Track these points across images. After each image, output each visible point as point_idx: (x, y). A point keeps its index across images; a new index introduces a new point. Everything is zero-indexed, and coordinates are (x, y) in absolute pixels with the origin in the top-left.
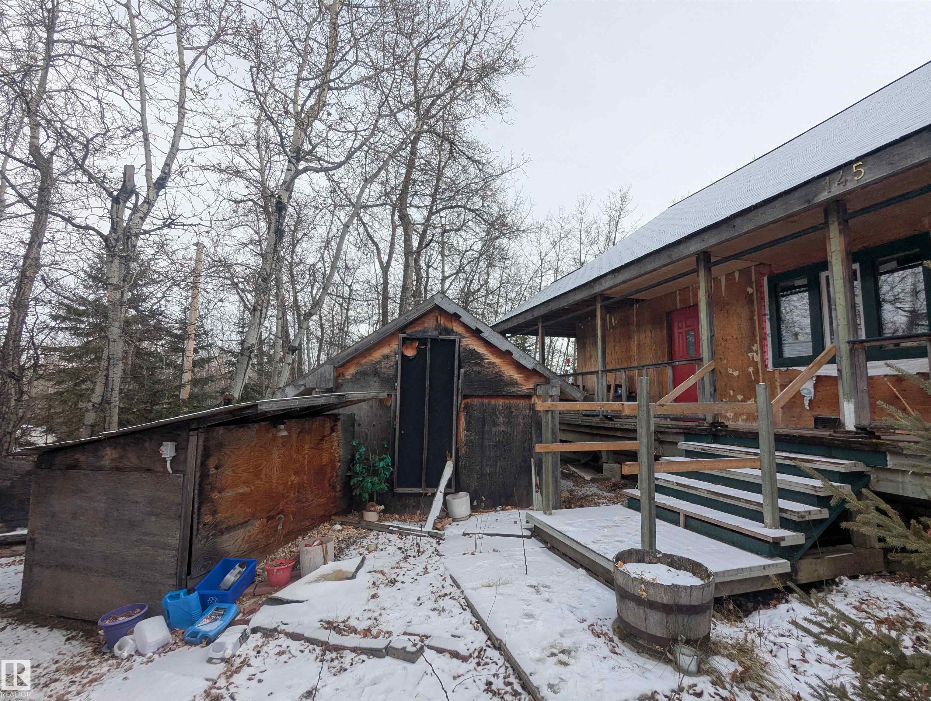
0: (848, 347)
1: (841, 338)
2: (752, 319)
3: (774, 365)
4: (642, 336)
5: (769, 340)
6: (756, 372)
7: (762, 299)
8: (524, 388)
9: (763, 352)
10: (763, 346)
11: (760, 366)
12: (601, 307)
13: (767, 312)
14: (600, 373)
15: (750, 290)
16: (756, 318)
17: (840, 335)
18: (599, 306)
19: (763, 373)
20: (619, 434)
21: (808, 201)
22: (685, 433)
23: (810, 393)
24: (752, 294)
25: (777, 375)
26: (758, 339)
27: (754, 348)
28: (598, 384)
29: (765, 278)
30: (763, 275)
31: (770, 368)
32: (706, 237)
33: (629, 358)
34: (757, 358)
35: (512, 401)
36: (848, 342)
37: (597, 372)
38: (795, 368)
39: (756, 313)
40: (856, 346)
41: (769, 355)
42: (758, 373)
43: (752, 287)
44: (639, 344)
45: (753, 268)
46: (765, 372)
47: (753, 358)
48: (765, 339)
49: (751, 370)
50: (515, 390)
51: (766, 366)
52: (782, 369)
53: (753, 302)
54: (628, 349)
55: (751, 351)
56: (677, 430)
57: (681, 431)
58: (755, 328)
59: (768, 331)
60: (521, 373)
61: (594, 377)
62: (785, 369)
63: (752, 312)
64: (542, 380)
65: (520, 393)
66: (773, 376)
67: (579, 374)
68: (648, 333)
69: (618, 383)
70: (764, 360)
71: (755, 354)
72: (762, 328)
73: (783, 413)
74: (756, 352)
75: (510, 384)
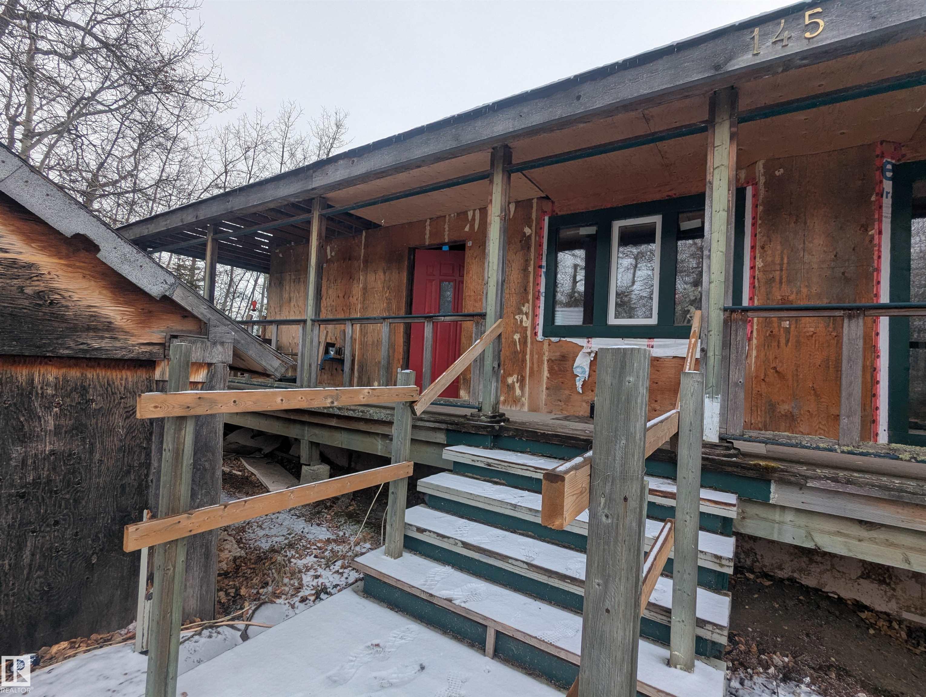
0: (722, 317)
1: (712, 301)
2: (525, 270)
3: (545, 335)
4: (371, 277)
5: (542, 299)
6: (524, 341)
7: (541, 245)
8: (133, 341)
9: (535, 316)
10: (535, 307)
11: (529, 333)
12: (321, 216)
13: (544, 263)
14: (309, 323)
15: (527, 231)
16: (531, 269)
17: (712, 295)
18: (316, 215)
19: (532, 343)
20: (333, 423)
21: (717, 67)
22: (447, 430)
23: (583, 372)
24: (530, 236)
25: (546, 346)
26: (530, 297)
27: (524, 309)
28: (304, 340)
29: (547, 219)
30: (544, 213)
31: (540, 337)
32: (525, 110)
33: (349, 307)
34: (527, 323)
35: (90, 374)
36: (725, 310)
37: (305, 321)
38: (569, 339)
39: (532, 262)
40: (734, 315)
41: (541, 321)
42: (525, 342)
43: (530, 227)
44: (365, 289)
45: (535, 201)
46: (534, 341)
47: (521, 321)
48: (538, 298)
49: (517, 337)
50: (105, 344)
51: (536, 334)
52: (554, 339)
53: (529, 248)
54: (347, 295)
55: (520, 312)
56: (437, 425)
57: (443, 426)
58: (528, 282)
59: (543, 289)
60: (127, 303)
61: (299, 328)
62: (557, 339)
63: (527, 262)
64: (189, 326)
65: (119, 354)
66: (542, 346)
67: (271, 322)
68: (380, 274)
69: (329, 341)
70: (534, 326)
71: (524, 317)
72: (537, 284)
73: (548, 395)
74: (527, 314)
75: (89, 329)
